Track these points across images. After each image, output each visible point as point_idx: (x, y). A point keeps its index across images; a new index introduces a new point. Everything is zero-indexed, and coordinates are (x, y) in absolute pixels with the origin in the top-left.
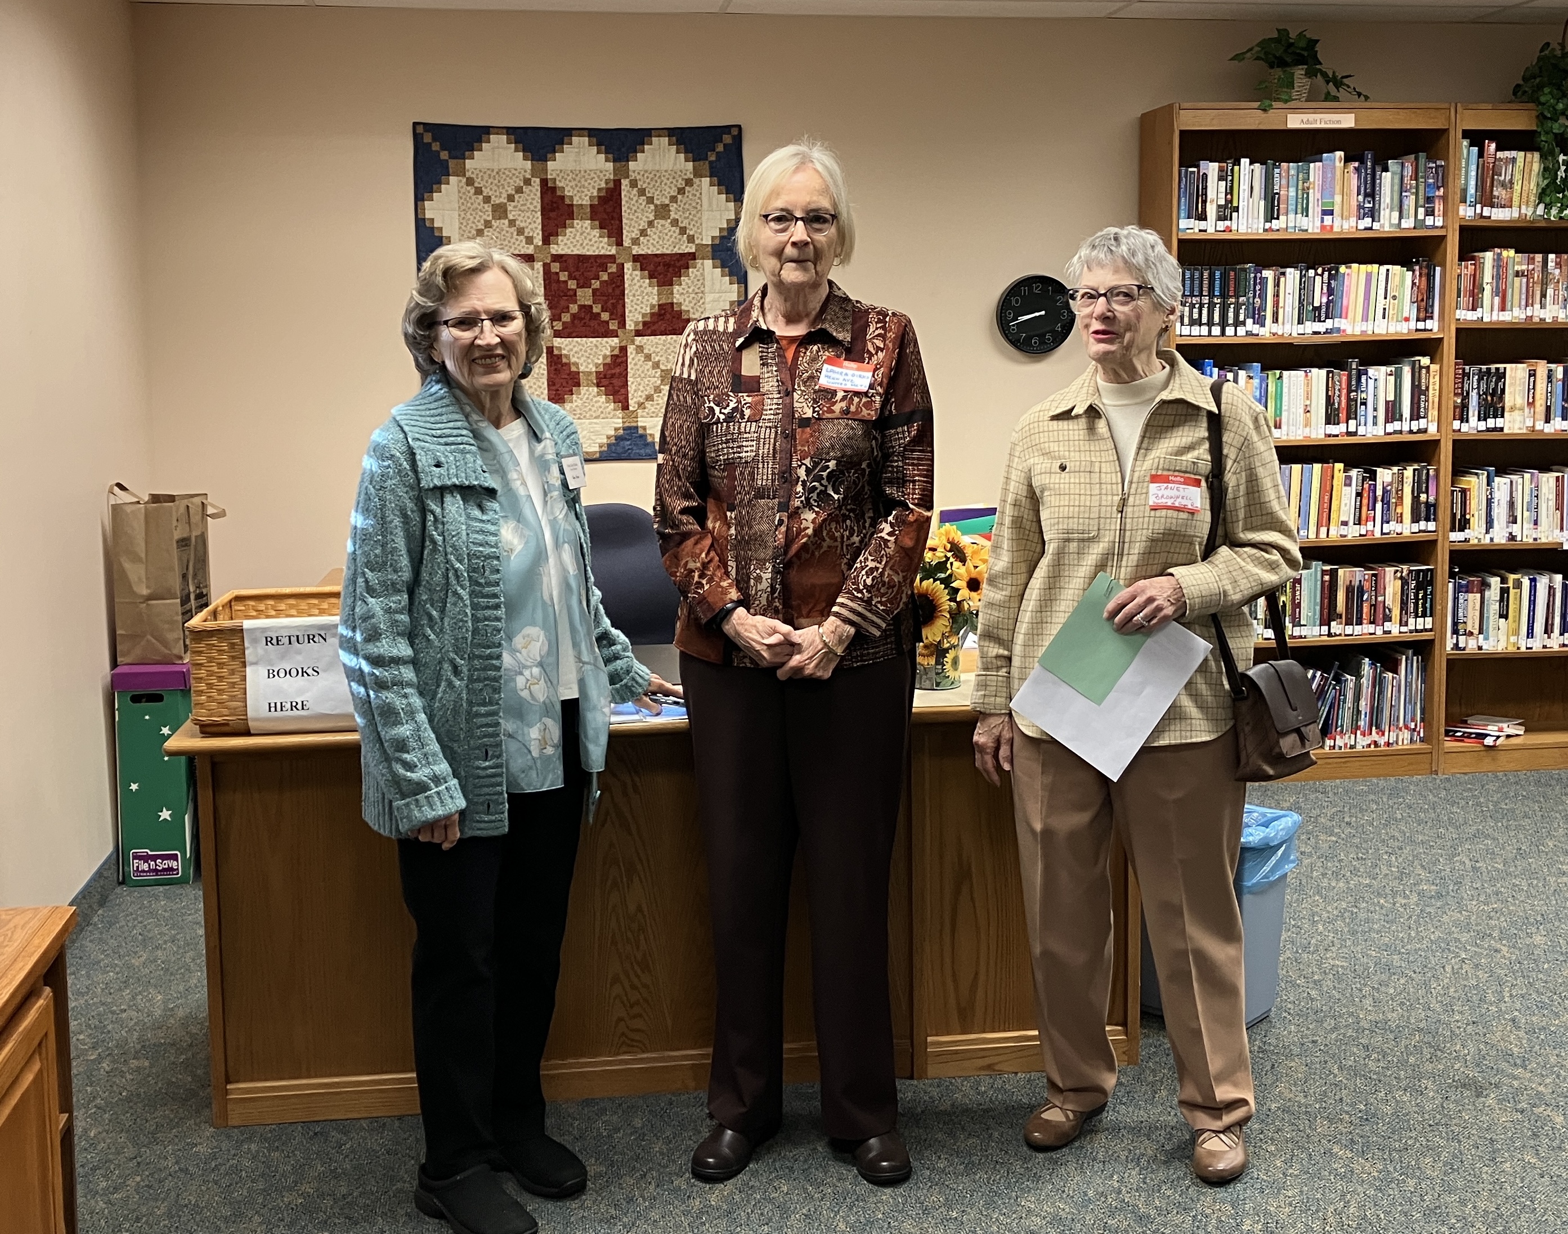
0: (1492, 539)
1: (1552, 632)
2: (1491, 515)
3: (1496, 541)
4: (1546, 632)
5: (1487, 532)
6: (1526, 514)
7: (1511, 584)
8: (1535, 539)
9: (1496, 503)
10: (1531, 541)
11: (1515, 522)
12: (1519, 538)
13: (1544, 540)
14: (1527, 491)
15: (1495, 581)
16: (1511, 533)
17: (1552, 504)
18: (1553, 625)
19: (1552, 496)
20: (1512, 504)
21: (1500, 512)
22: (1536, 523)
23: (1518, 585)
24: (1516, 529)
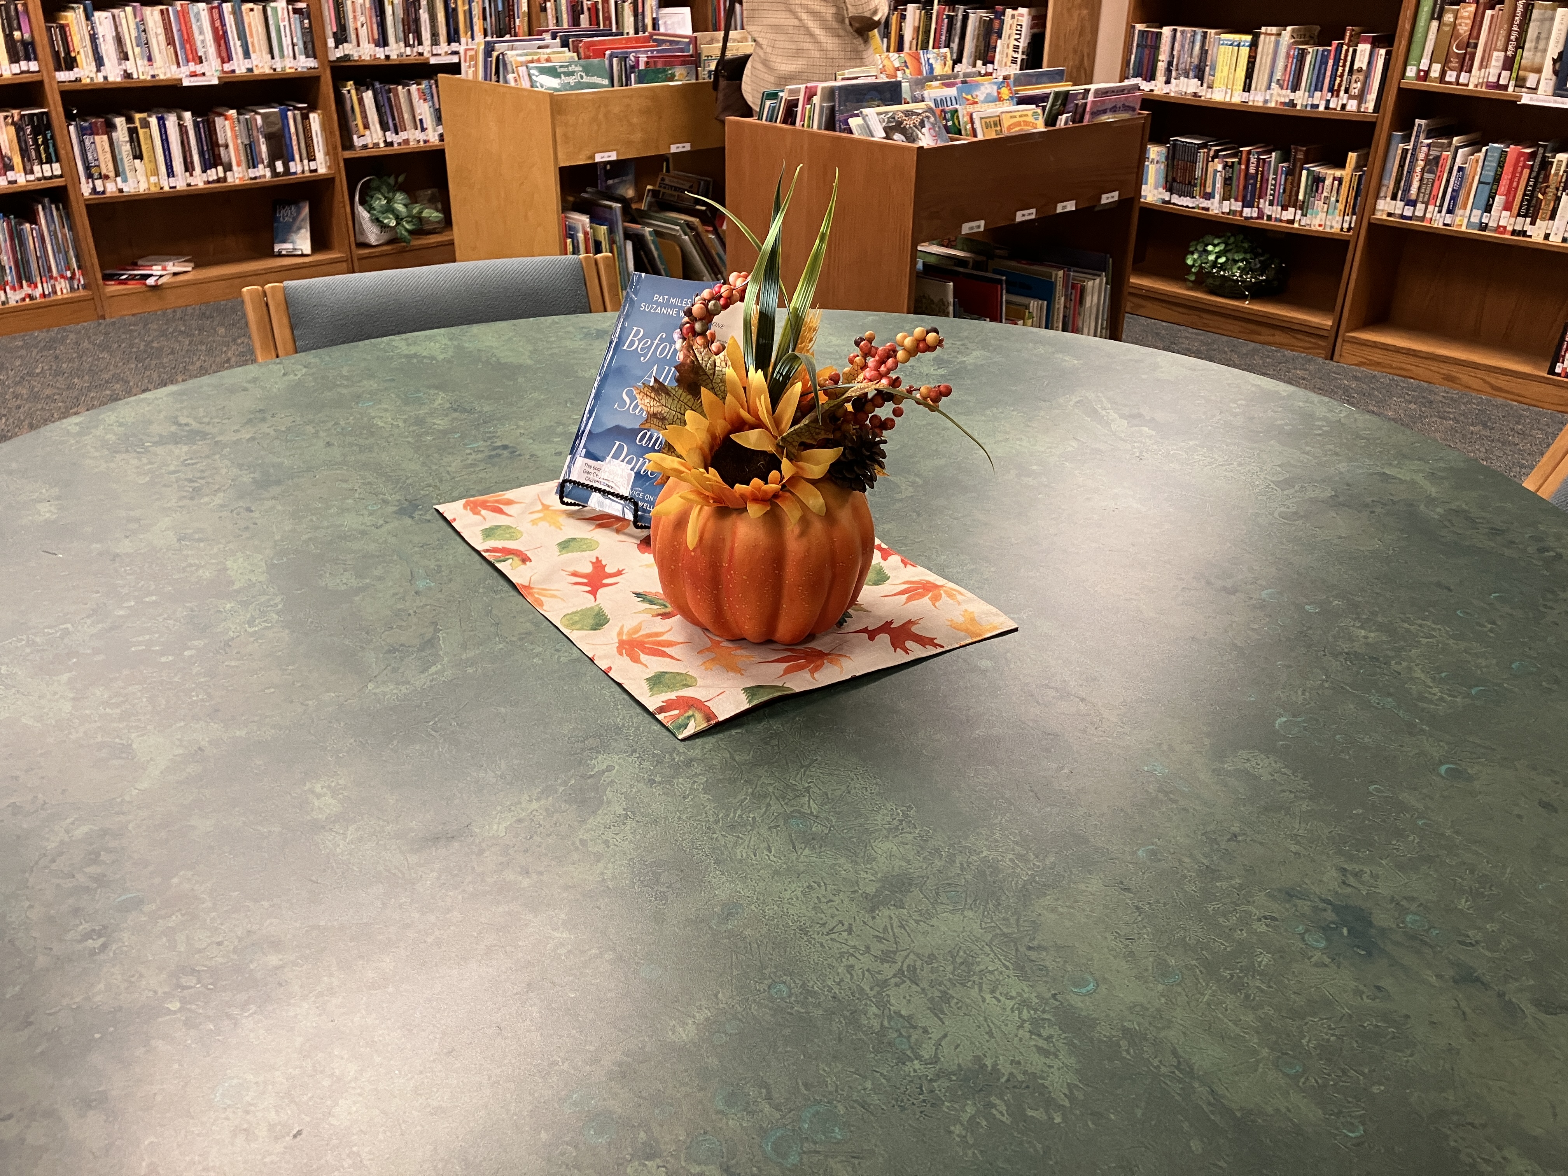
0: (105, 78)
1: (193, 169)
2: (98, 53)
3: (111, 79)
4: (187, 170)
5: (98, 70)
6: (137, 50)
7: (138, 124)
8: (153, 76)
9: (101, 39)
10: (149, 78)
11: (126, 58)
12: (135, 76)
13: (162, 77)
14: (132, 26)
15: (120, 122)
16: (125, 71)
17: (162, 38)
18: (192, 163)
19: (161, 30)
20: (119, 40)
21: (108, 49)
22: (150, 59)
23: (146, 125)
24: (130, 66)
